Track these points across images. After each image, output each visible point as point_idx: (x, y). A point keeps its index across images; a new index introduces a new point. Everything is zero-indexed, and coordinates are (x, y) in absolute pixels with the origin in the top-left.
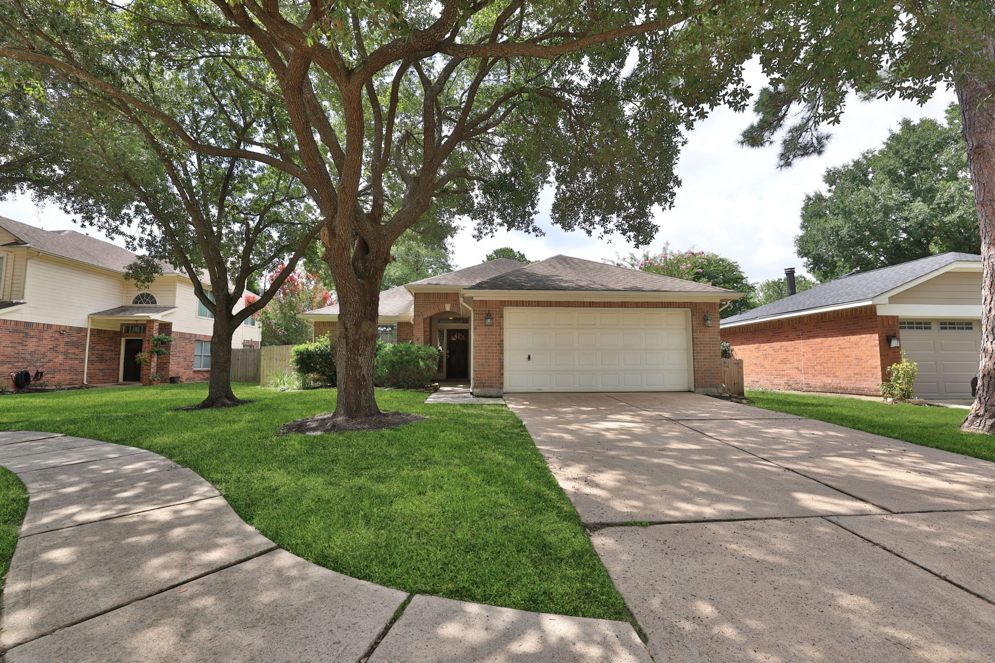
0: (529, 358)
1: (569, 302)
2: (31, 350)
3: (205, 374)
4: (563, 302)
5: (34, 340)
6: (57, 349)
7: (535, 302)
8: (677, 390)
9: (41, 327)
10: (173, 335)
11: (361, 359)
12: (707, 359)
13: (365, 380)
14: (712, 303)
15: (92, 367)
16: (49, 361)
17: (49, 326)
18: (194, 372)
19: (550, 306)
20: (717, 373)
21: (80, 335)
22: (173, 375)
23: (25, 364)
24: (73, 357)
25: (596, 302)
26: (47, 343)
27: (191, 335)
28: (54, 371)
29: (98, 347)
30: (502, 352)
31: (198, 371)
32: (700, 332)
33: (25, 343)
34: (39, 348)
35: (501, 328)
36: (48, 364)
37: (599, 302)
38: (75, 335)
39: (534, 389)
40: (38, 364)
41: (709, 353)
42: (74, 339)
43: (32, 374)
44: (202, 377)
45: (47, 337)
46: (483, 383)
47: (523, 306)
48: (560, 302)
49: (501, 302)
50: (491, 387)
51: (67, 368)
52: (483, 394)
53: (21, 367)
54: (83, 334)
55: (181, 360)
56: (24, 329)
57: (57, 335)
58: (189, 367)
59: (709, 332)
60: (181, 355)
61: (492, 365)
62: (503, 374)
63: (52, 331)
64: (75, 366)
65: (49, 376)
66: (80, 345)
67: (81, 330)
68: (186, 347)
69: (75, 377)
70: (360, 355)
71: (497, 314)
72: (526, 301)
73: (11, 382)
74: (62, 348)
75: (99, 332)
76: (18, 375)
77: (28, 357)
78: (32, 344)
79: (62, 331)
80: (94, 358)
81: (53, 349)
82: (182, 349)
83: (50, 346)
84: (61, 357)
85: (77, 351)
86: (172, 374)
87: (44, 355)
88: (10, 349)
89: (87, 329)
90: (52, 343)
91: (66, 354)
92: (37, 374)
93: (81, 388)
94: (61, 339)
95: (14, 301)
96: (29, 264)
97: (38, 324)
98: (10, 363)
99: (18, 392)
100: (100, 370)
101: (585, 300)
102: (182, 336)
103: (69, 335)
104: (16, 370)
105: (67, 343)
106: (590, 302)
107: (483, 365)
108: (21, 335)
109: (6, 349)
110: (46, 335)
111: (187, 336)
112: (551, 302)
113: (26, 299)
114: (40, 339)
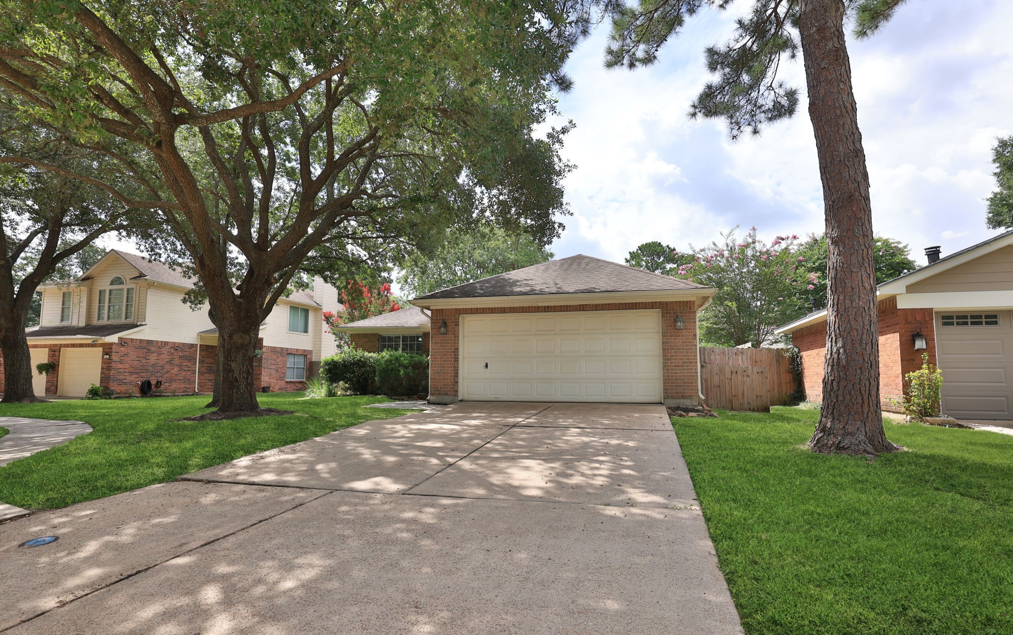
0: (487, 366)
1: (523, 307)
2: (152, 363)
3: (297, 385)
4: (517, 308)
5: (155, 355)
6: (173, 362)
7: (489, 308)
8: (647, 401)
9: (159, 344)
10: (264, 350)
11: (233, 365)
12: (678, 366)
13: (237, 381)
14: (687, 302)
15: (202, 377)
16: (167, 372)
17: (166, 343)
18: (287, 382)
19: (504, 312)
20: (692, 383)
21: (191, 350)
22: (265, 385)
23: (149, 374)
24: (186, 369)
25: (551, 307)
26: (165, 357)
27: (282, 349)
28: (171, 381)
29: (207, 360)
30: (456, 360)
31: (290, 382)
32: (671, 336)
33: (147, 358)
34: (159, 361)
35: (457, 337)
36: (166, 375)
37: (554, 307)
38: (187, 350)
39: (491, 398)
40: (158, 375)
41: (682, 359)
42: (187, 353)
43: (153, 382)
44: (295, 387)
45: (164, 352)
46: (438, 391)
47: (477, 313)
48: (514, 308)
49: (456, 310)
50: (446, 394)
51: (182, 378)
52: (438, 401)
53: (145, 376)
54: (194, 349)
55: (273, 372)
56: (147, 346)
57: (172, 350)
58: (281, 378)
59: (682, 336)
60: (273, 367)
61: (447, 373)
62: (457, 382)
63: (168, 347)
64: (188, 377)
65: (167, 384)
66: (192, 359)
67: (192, 346)
68: (278, 360)
69: (188, 386)
70: (233, 361)
71: (452, 322)
72: (480, 309)
73: (138, 390)
74: (177, 361)
75: (208, 347)
76: (143, 383)
77: (150, 369)
78: (153, 358)
79: (176, 347)
80: (203, 370)
81: (170, 362)
82: (273, 362)
83: (167, 360)
84: (176, 369)
85: (189, 364)
86: (263, 384)
87: (163, 367)
88: (136, 362)
89: (197, 345)
90: (169, 357)
91: (180, 366)
92: (158, 382)
93: (193, 395)
94: (176, 354)
95: (139, 324)
96: (148, 293)
97: (157, 342)
98: (136, 373)
99: (142, 397)
100: (209, 380)
101: (540, 304)
102: (274, 350)
103: (182, 351)
104: (141, 379)
105: (181, 357)
106: (545, 307)
107: (439, 373)
108: (145, 351)
109: (133, 362)
110: (164, 350)
111: (279, 350)
112: (504, 308)
113: (147, 322)
114: (159, 354)
